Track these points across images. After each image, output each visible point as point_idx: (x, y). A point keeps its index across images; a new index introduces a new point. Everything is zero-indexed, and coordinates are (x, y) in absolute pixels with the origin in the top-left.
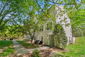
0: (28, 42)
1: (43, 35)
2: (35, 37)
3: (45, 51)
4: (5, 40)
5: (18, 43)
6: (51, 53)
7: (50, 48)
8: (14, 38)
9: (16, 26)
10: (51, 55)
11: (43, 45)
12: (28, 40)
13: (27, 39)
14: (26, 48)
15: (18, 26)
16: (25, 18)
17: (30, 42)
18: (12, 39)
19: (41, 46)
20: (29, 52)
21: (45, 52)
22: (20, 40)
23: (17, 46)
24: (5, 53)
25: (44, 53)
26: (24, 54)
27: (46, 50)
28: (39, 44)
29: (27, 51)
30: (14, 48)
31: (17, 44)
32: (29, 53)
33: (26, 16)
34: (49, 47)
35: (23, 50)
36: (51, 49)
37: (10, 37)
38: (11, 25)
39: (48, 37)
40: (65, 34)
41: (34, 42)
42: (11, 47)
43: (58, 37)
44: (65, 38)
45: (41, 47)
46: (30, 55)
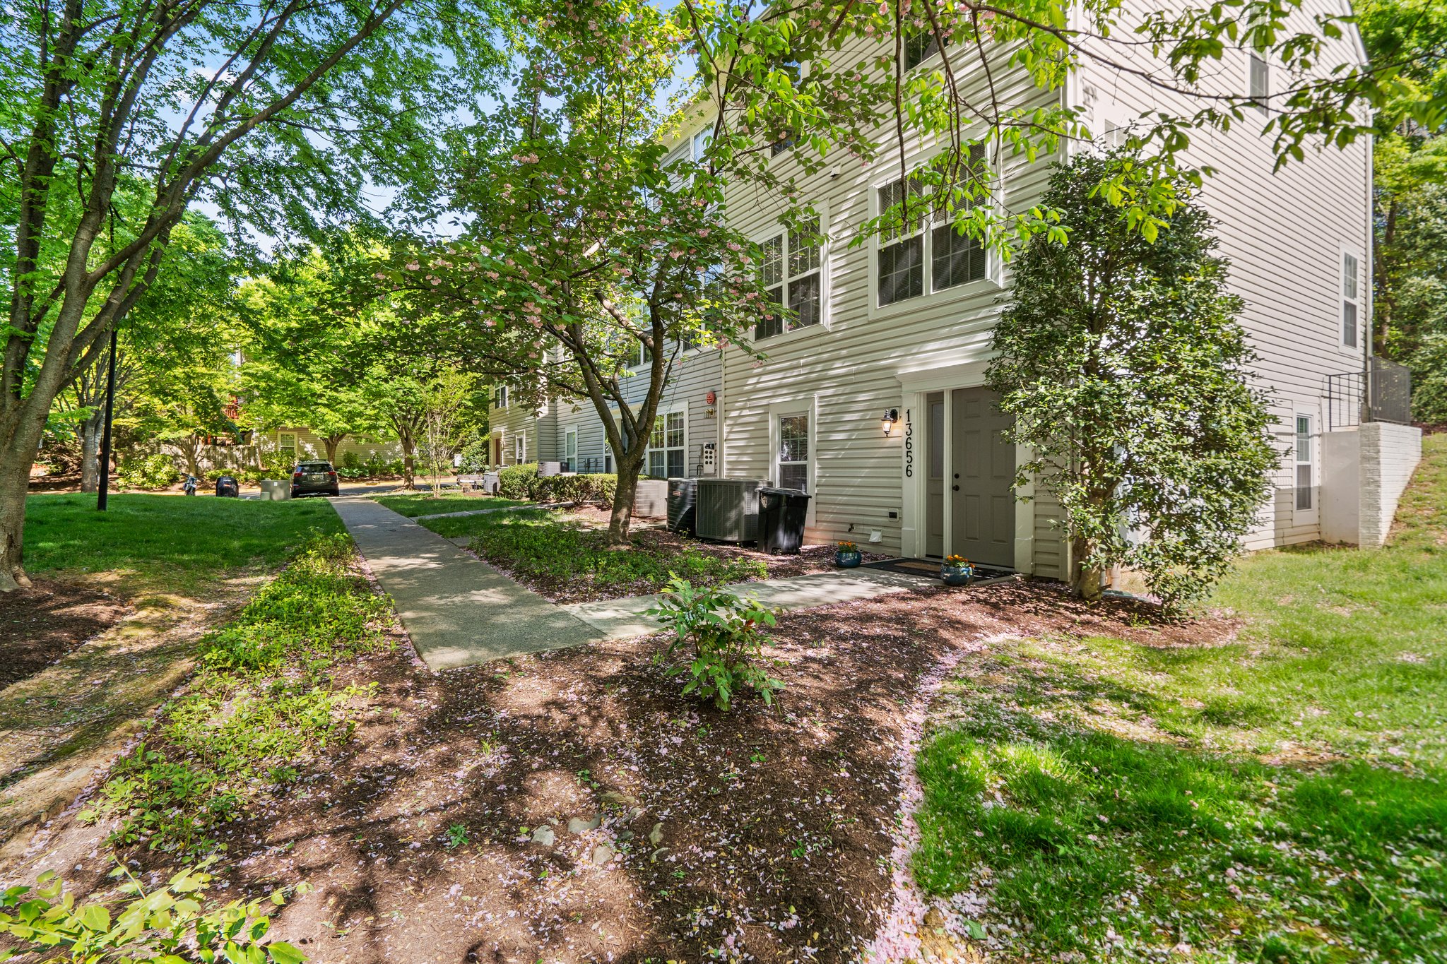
0: (566, 518)
1: (809, 385)
2: (676, 439)
3: (844, 628)
4: (226, 489)
5: (410, 524)
6: (950, 660)
7: (928, 594)
8: (350, 461)
9: (351, 256)
10: (947, 676)
11: (816, 554)
12: (558, 486)
13: (552, 469)
14: (548, 585)
15: (380, 251)
16: (489, 105)
17: (594, 518)
18: (318, 478)
19: (775, 560)
20: (599, 634)
21: (856, 636)
22: (437, 494)
23: (405, 563)
24: (250, 636)
25: (825, 652)
26: (522, 658)
27: (867, 618)
28: (748, 544)
29: (559, 624)
30: (360, 586)
31: (406, 534)
32: (592, 651)
33: (489, 59)
34: (923, 584)
35: (496, 609)
36: (953, 605)
37: (289, 452)
38: (265, 244)
39: (897, 430)
40: (1232, 350)
41: (661, 510)
42: (318, 566)
43: (1093, 394)
44: (1225, 418)
45: (776, 573)
46: (612, 668)
